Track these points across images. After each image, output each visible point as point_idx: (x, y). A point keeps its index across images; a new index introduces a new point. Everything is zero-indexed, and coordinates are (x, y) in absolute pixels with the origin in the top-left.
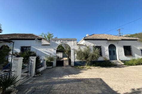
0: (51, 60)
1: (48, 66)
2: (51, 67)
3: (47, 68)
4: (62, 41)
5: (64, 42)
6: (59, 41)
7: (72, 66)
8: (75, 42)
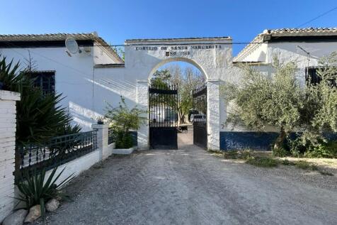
0: (130, 126)
1: (117, 147)
2: (130, 150)
3: (114, 156)
4: (169, 49)
5: (178, 51)
6: (159, 48)
7: (212, 151)
8: (228, 51)
